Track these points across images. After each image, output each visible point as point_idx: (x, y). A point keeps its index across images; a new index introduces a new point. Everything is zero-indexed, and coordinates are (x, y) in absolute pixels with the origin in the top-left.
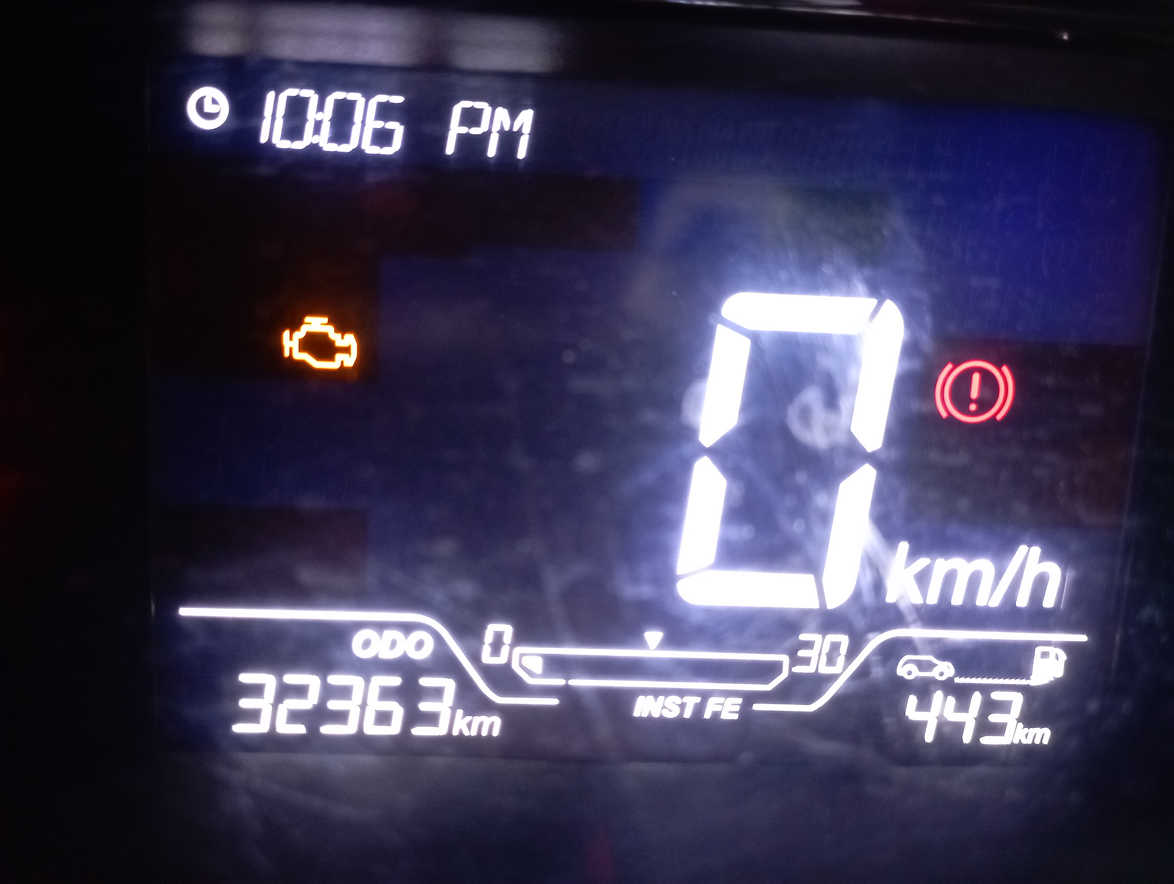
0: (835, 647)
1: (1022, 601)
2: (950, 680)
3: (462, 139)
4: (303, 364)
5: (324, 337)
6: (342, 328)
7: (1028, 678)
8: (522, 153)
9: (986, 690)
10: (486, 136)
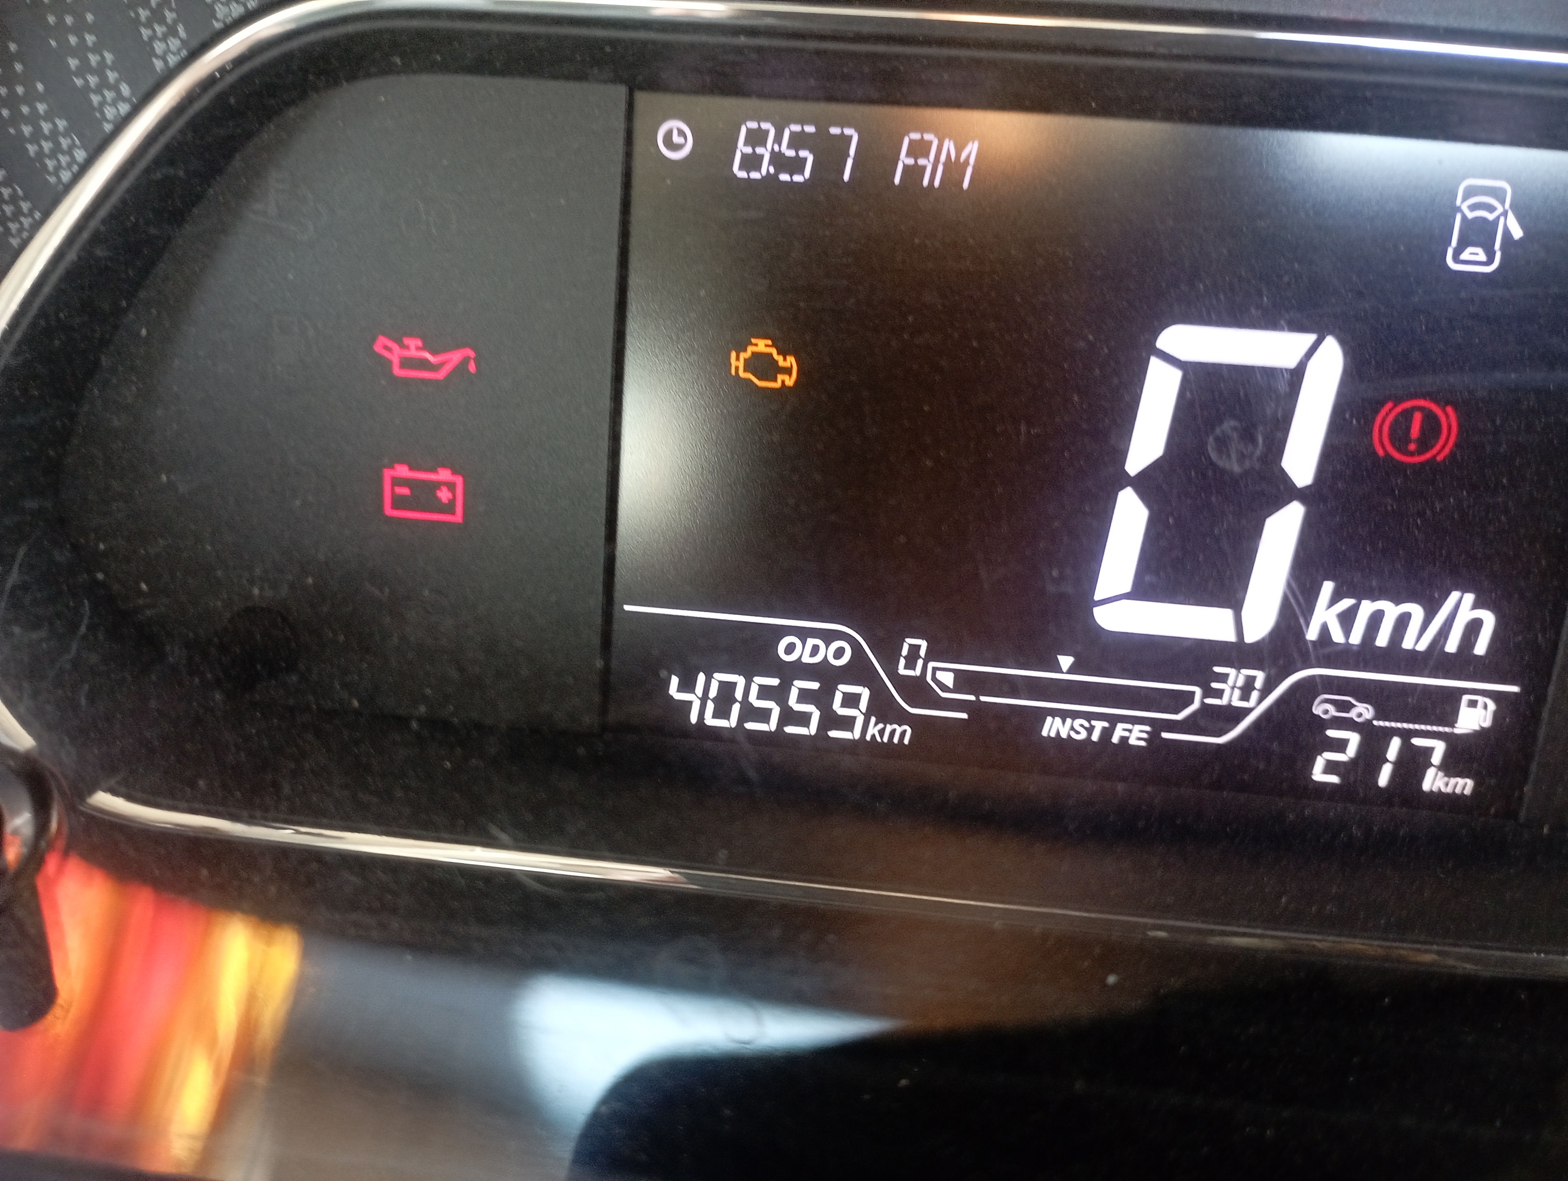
0: (1251, 680)
1: (1452, 646)
2: (1369, 722)
3: (909, 170)
4: (748, 383)
5: (768, 358)
6: (784, 351)
7: (1452, 726)
8: (966, 183)
9: (1406, 735)
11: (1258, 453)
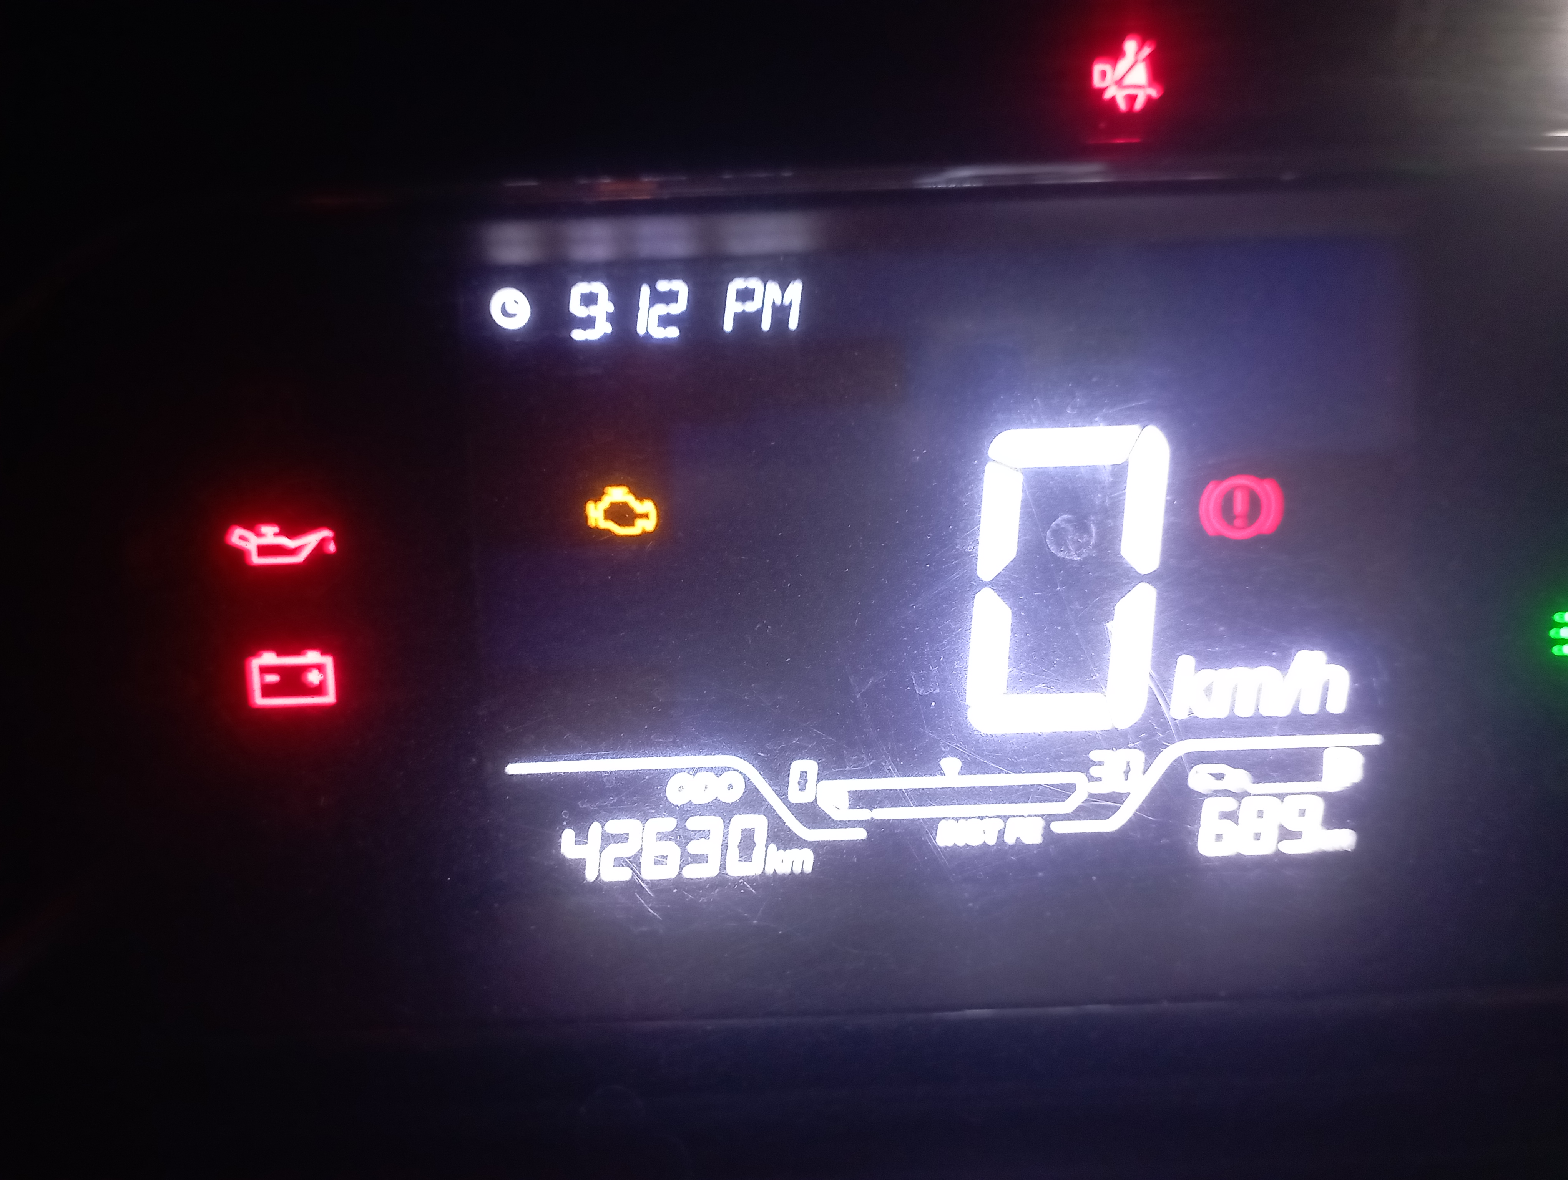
0: (1130, 762)
1: (1310, 708)
3: (740, 318)
4: (608, 532)
5: (625, 505)
6: (640, 496)
7: (1322, 782)
8: (793, 323)
10: (760, 312)
11: (1093, 542)
